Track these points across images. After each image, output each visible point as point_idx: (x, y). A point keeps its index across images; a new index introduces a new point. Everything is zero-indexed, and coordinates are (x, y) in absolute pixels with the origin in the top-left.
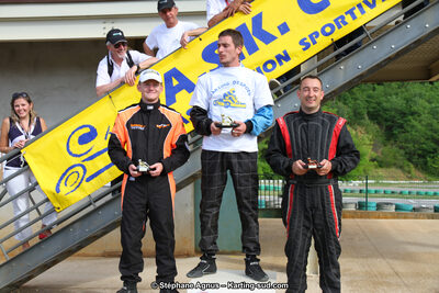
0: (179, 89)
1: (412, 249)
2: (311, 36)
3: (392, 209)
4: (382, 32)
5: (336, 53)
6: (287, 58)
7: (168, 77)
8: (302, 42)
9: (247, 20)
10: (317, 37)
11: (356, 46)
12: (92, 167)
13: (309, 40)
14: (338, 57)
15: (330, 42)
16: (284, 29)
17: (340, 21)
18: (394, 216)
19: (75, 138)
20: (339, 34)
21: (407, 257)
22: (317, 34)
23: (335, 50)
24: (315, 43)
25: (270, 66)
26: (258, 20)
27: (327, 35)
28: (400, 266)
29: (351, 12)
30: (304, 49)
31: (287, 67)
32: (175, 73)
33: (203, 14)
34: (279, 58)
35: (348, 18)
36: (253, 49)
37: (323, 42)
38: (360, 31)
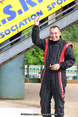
2: (52, 4)
5: (63, 12)
6: (41, 13)
8: (48, 7)
10: (55, 5)
11: (72, 10)
13: (51, 6)
14: (64, 14)
15: (60, 7)
20: (64, 4)
22: (55, 3)
23: (63, 11)
24: (54, 7)
25: (34, 17)
27: (59, 4)
30: (49, 10)
31: (42, 18)
34: (38, 13)
36: (26, 9)
37: (58, 7)
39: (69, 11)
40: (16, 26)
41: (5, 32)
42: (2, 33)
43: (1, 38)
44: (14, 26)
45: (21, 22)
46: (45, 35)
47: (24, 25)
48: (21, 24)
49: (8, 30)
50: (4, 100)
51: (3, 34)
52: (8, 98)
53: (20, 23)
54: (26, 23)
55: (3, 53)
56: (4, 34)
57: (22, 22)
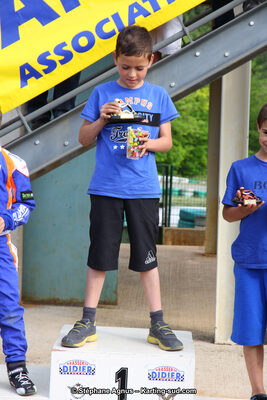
0: (25, 16)
40: (116, 17)
41: (75, 40)
42: (64, 44)
43: (58, 64)
44: (107, 20)
45: (136, 5)
46: (227, 54)
47: (147, 14)
48: (136, 11)
49: (86, 34)
50: (41, 306)
51: (65, 48)
52: (57, 297)
53: (131, 8)
54: (156, 8)
55: (66, 123)
56: (69, 48)
57: (141, 3)
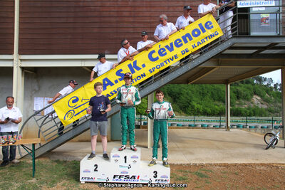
0: (108, 85)
1: (183, 139)
2: (153, 69)
3: (176, 125)
4: (175, 68)
6: (145, 75)
7: (104, 80)
8: (150, 71)
9: (132, 62)
10: (155, 69)
12: (77, 111)
14: (161, 76)
16: (144, 66)
17: (162, 64)
18: (176, 128)
19: (71, 101)
20: (162, 69)
21: (182, 142)
24: (154, 71)
25: (139, 78)
26: (135, 62)
27: (158, 68)
28: (179, 145)
29: (165, 61)
30: (150, 73)
31: (145, 78)
32: (106, 79)
33: (116, 59)
34: (142, 75)
35: (165, 63)
36: (133, 72)
37: (157, 71)
38: (168, 68)
39: (165, 74)
42: (115, 90)
43: (114, 94)
